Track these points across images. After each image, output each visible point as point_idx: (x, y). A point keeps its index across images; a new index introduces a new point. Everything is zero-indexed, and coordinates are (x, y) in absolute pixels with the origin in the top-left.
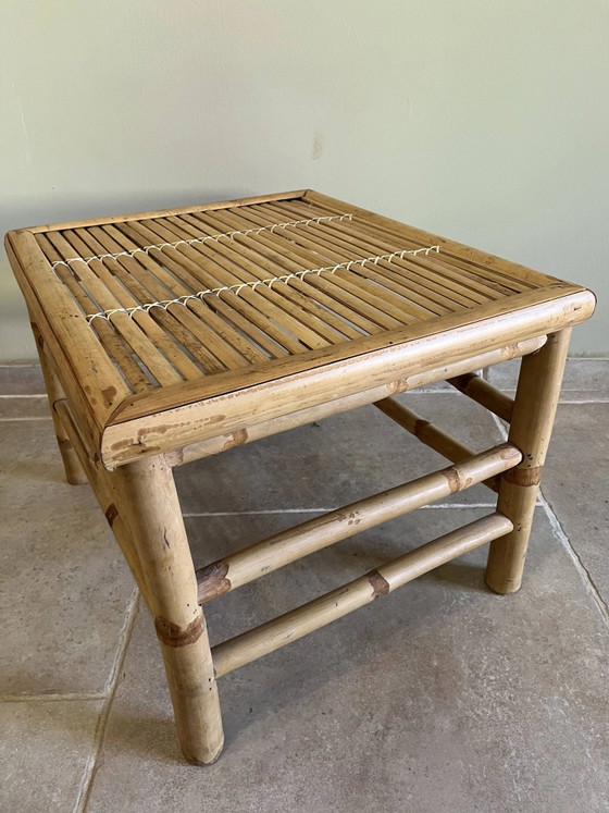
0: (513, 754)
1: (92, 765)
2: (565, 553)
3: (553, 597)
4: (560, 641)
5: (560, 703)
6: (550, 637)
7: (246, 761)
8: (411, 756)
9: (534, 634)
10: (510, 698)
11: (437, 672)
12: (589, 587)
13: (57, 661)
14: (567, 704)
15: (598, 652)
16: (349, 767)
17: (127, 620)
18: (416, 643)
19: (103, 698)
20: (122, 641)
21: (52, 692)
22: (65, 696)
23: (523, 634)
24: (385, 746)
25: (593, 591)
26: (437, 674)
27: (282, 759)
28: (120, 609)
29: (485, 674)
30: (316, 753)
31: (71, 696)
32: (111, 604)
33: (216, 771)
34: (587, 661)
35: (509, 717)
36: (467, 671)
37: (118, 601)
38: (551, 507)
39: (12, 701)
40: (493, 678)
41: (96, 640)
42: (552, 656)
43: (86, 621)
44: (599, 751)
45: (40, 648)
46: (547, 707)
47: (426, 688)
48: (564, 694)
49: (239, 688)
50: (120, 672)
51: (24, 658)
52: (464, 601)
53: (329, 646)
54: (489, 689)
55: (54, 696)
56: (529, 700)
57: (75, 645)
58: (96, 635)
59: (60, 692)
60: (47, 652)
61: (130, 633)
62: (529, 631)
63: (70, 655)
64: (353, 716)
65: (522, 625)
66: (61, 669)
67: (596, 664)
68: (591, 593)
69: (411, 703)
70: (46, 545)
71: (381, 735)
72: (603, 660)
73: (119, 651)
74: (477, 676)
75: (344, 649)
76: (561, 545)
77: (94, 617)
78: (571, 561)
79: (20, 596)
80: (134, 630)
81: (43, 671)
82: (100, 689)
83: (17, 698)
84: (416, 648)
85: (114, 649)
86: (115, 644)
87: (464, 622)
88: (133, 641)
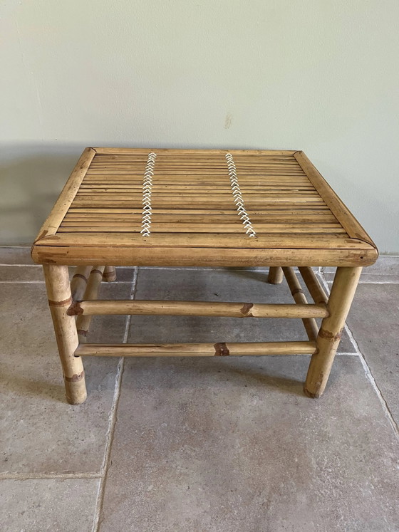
0: (342, 518)
1: (97, 520)
2: (372, 388)
3: (365, 418)
4: (369, 447)
5: (369, 486)
6: (363, 445)
7: (188, 520)
8: (283, 519)
9: (354, 442)
10: (340, 483)
12: (387, 412)
13: (70, 452)
14: (373, 487)
15: (391, 455)
16: (248, 525)
17: (110, 426)
18: (285, 446)
19: (100, 477)
20: (108, 439)
21: (69, 472)
22: (77, 475)
23: (347, 442)
24: (269, 512)
25: (389, 414)
26: (297, 467)
27: (209, 518)
28: (105, 418)
29: (326, 468)
30: (229, 516)
31: (80, 475)
32: (99, 414)
34: (385, 461)
35: (340, 495)
36: (315, 466)
37: (103, 412)
38: (363, 356)
39: (46, 478)
40: (330, 471)
41: (92, 438)
42: (365, 457)
43: (85, 426)
44: (391, 517)
45: (59, 443)
46: (362, 490)
47: (292, 476)
48: (371, 482)
49: (181, 474)
50: (109, 460)
51: (50, 450)
52: (313, 420)
53: (233, 447)
54: (328, 477)
55: (71, 475)
56: (351, 485)
57: (80, 442)
58: (92, 435)
59: (74, 473)
60: (64, 446)
61: (113, 434)
62: (351, 441)
63: (78, 448)
64: (249, 493)
65: (347, 436)
66: (73, 457)
67: (390, 463)
68: (388, 416)
69: (283, 485)
70: (56, 373)
71: (266, 505)
72: (394, 460)
73: (107, 445)
74: (321, 469)
75: (242, 449)
76: (370, 383)
77: (90, 423)
78: (376, 394)
79: (43, 407)
80: (115, 433)
81: (62, 458)
82: (98, 471)
83: (48, 476)
84: (285, 450)
85: (103, 445)
86: (104, 441)
87: (313, 433)
88: (115, 440)
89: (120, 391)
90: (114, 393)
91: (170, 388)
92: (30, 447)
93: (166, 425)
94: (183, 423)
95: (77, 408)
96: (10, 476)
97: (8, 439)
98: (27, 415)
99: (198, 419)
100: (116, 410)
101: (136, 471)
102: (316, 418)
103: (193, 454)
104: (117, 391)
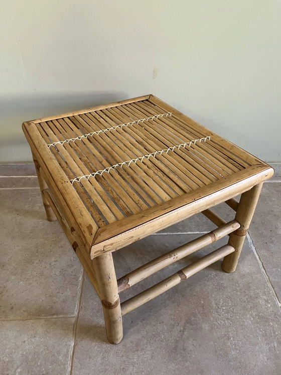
0: (232, 339)
1: (73, 344)
2: (253, 253)
3: (248, 274)
4: (250, 293)
5: (250, 318)
6: (246, 291)
7: (132, 342)
8: (194, 340)
9: (241, 290)
10: (231, 316)
11: (203, 306)
12: (263, 269)
13: (54, 301)
14: (252, 319)
15: (265, 297)
16: (171, 344)
17: (80, 284)
18: (195, 294)
19: (74, 317)
20: (79, 293)
21: (54, 315)
22: (59, 316)
23: (236, 290)
24: (184, 336)
25: (264, 271)
26: (203, 307)
27: (145, 341)
28: (76, 278)
29: (221, 306)
30: (158, 339)
31: (61, 316)
32: (73, 277)
33: (120, 346)
34: (261, 301)
35: (230, 324)
36: (215, 306)
37: (75, 275)
38: (248, 233)
39: (38, 319)
40: (224, 308)
41: (68, 293)
42: (247, 299)
43: (64, 284)
44: (264, 338)
45: (47, 296)
46: (245, 320)
47: (199, 313)
48: (251, 315)
50: (80, 306)
51: (41, 300)
52: (213, 276)
54: (223, 313)
55: (55, 316)
56: (238, 317)
57: (61, 295)
58: (68, 290)
59: (57, 315)
60: (50, 298)
61: (82, 289)
62: (238, 289)
63: (59, 299)
64: (171, 324)
65: (236, 286)
66: (56, 305)
67: (264, 303)
68: (263, 272)
69: (193, 318)
70: (43, 250)
71: (182, 332)
72: (267, 301)
73: (78, 297)
74: (218, 308)
75: (167, 296)
76: (252, 251)
77: (66, 282)
78: (256, 258)
79: (35, 273)
80: (83, 288)
81: (49, 306)
82: (73, 313)
84: (195, 296)
85: (76, 296)
86: (77, 294)
87: (214, 284)
88: (83, 293)
92: (28, 299)
96: (15, 318)
97: (13, 294)
98: (25, 278)
100: (84, 273)
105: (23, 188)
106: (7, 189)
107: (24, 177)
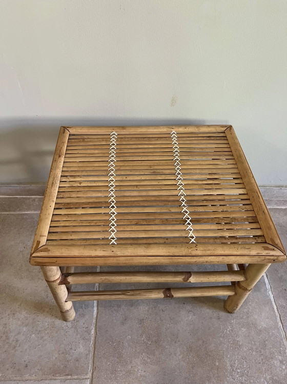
2: (271, 304)
3: (265, 329)
4: (266, 352)
6: (262, 350)
9: (257, 349)
10: (245, 380)
11: (218, 368)
12: (280, 323)
13: (68, 359)
15: (280, 358)
17: (93, 338)
18: (210, 353)
19: (88, 378)
20: (92, 349)
21: (68, 375)
22: (73, 377)
23: (252, 349)
25: (281, 325)
28: (89, 332)
29: (236, 369)
31: (76, 377)
32: (84, 329)
34: (275, 362)
36: (229, 368)
37: (87, 327)
38: (267, 276)
40: (239, 371)
42: (262, 359)
43: (76, 339)
45: (60, 352)
47: (214, 376)
48: (265, 379)
49: (141, 376)
50: (93, 366)
51: (54, 358)
52: (229, 331)
53: (175, 354)
54: (237, 376)
55: (69, 377)
56: (252, 381)
57: (74, 351)
58: (81, 346)
59: (71, 375)
60: (63, 355)
61: (95, 345)
62: (254, 348)
63: (72, 356)
65: (252, 344)
66: (69, 363)
67: (279, 364)
68: (280, 327)
72: (281, 362)
73: (91, 355)
74: (233, 370)
75: (181, 356)
76: (270, 300)
77: (79, 336)
78: (274, 309)
79: (46, 324)
80: (96, 344)
81: (63, 364)
82: (87, 374)
83: (55, 378)
84: (210, 356)
85: (89, 354)
86: (89, 351)
87: (229, 342)
88: (96, 350)
89: (98, 309)
90: (94, 311)
91: (132, 306)
92: (41, 356)
93: (130, 337)
94: (141, 336)
95: (69, 324)
96: (30, 378)
97: (26, 350)
98: (37, 330)
99: (152, 332)
100: (96, 325)
101: (112, 374)
102: (232, 330)
103: (149, 360)
104: (95, 309)
105: (28, 212)
106: (11, 213)
107: (28, 197)
